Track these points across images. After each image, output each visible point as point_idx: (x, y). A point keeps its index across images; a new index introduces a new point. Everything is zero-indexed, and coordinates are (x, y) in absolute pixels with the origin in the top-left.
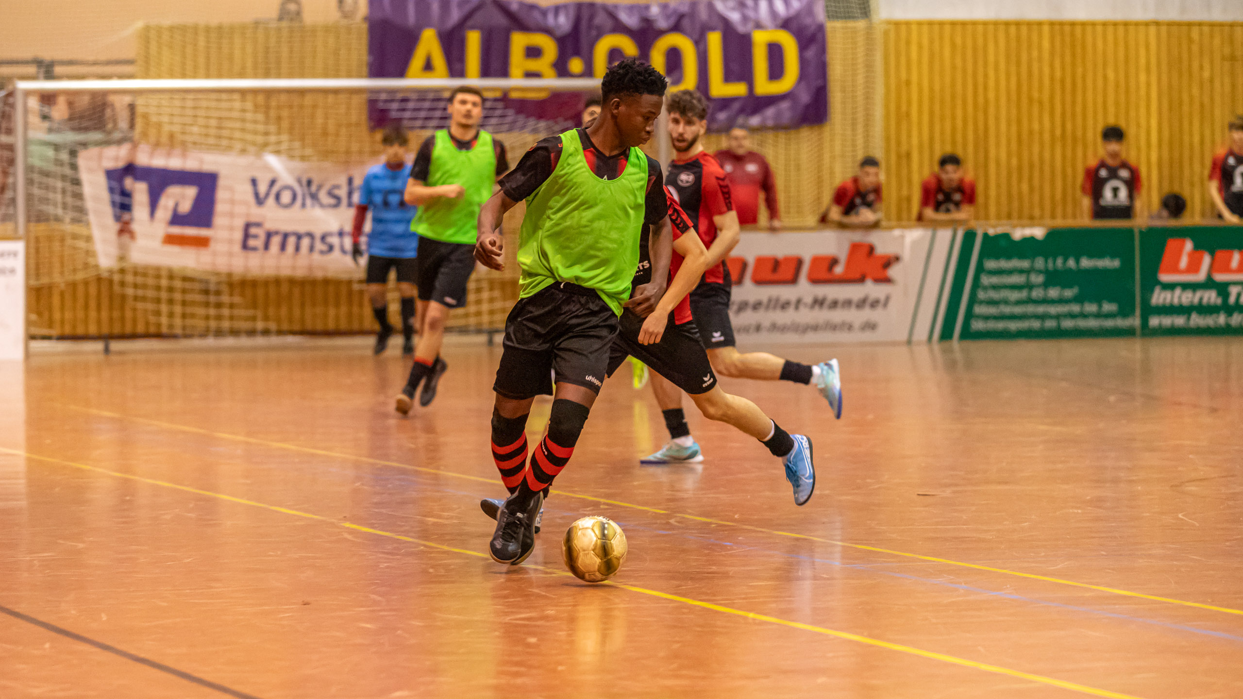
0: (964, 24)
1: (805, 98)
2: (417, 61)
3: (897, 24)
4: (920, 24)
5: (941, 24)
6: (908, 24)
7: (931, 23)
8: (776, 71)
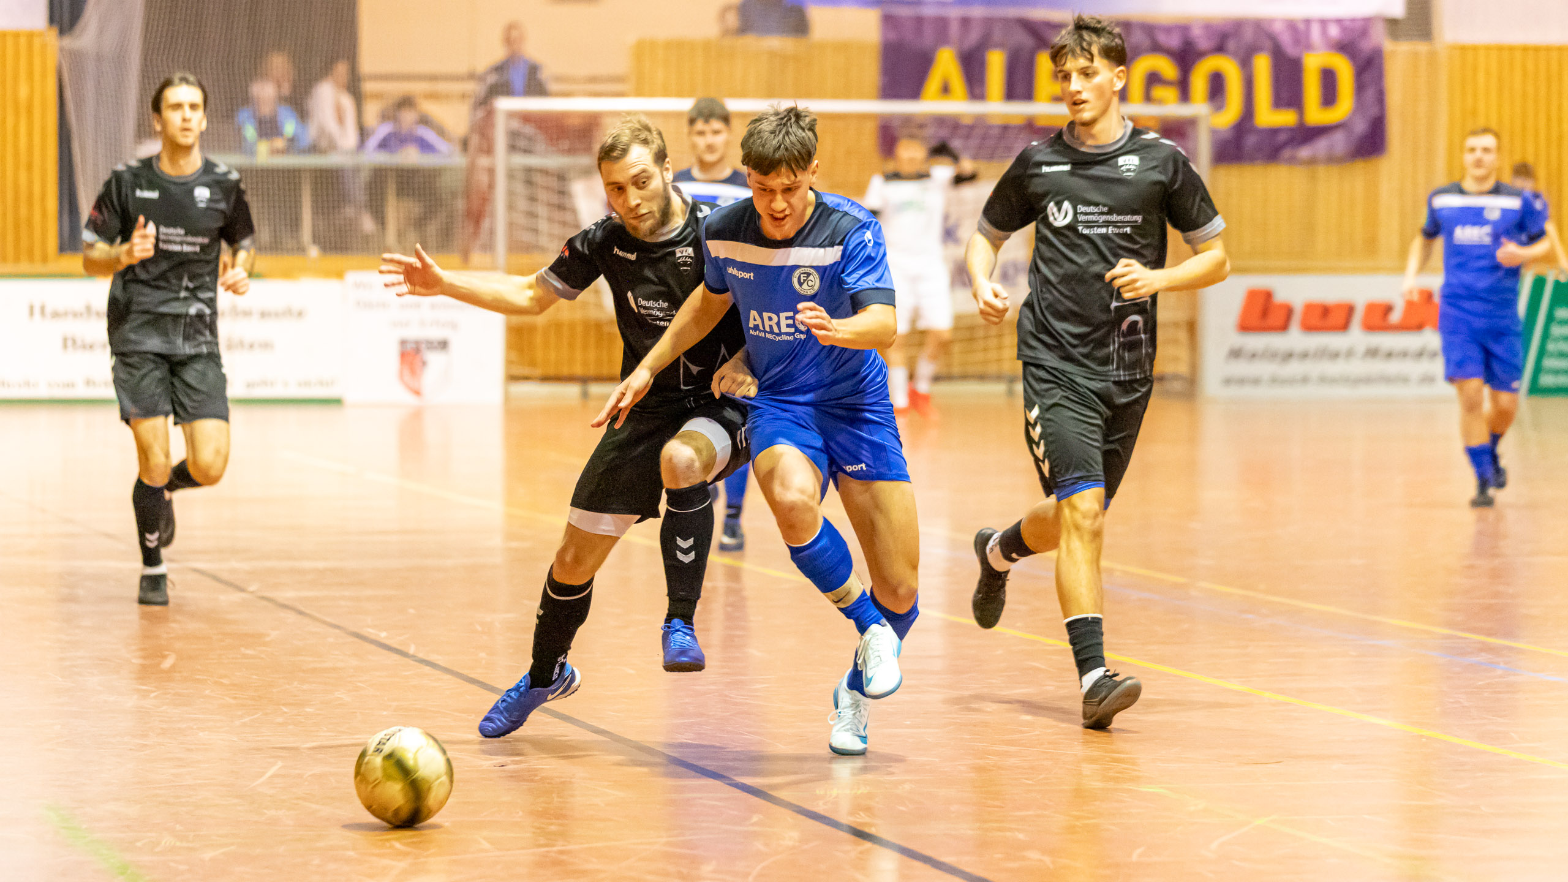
0: (1537, 49)
1: (1360, 127)
2: (933, 84)
3: (1463, 49)
4: (1488, 48)
5: (1511, 49)
6: (1475, 48)
7: (1500, 48)
8: (1329, 97)
